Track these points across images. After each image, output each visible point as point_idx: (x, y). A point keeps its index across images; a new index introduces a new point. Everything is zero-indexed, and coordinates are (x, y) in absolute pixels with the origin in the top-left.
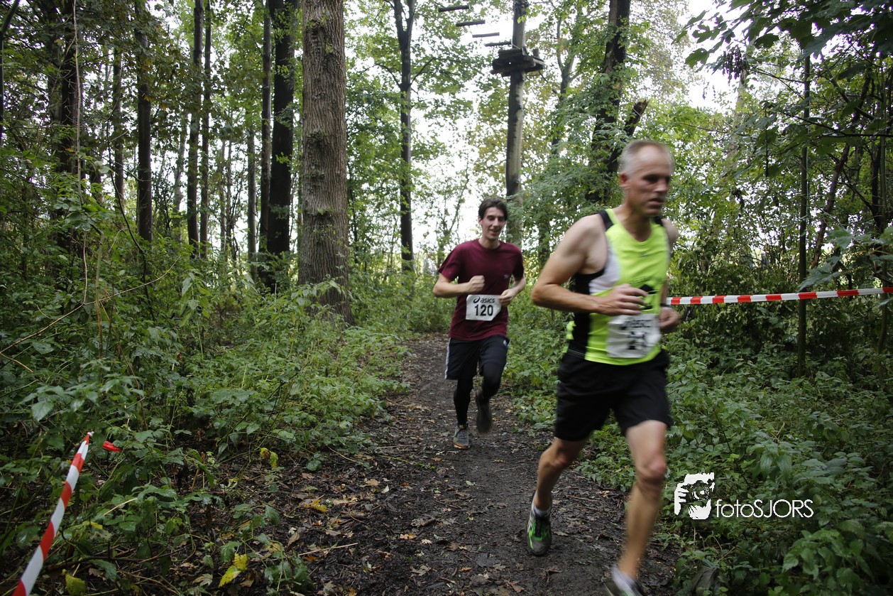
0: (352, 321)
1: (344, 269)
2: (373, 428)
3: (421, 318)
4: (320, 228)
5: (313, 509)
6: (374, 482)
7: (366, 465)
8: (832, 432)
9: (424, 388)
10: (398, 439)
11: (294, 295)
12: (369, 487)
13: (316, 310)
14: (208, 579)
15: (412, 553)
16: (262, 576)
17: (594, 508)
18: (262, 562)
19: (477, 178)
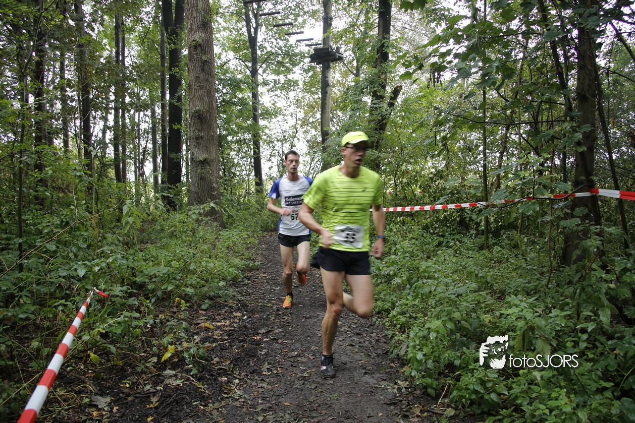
0: (224, 226)
1: (217, 194)
2: (237, 287)
3: (268, 223)
4: (202, 169)
5: (206, 327)
6: (239, 314)
7: (234, 305)
8: (482, 277)
9: (269, 264)
10: (252, 292)
11: (190, 213)
12: (236, 317)
13: (202, 220)
14: (155, 359)
15: (259, 345)
16: (183, 357)
17: (356, 321)
18: (182, 351)
19: (303, 130)
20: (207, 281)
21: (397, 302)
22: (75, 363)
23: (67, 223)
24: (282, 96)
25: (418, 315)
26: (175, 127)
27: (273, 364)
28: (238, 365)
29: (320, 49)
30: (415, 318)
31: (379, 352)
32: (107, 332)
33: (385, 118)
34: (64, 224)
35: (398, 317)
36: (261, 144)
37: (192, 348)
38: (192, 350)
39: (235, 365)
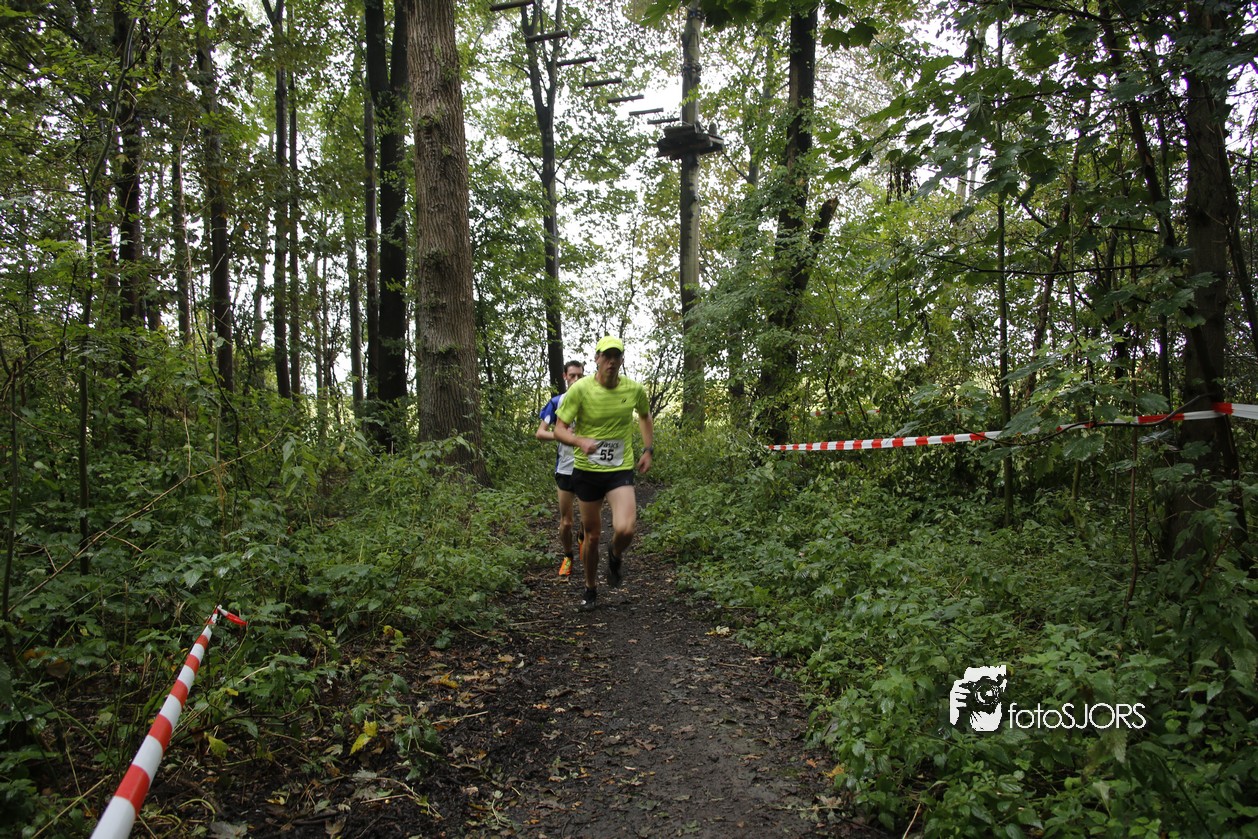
0: (487, 481)
1: (474, 418)
2: (508, 604)
4: (443, 369)
5: (442, 685)
6: (509, 658)
7: (500, 640)
8: (998, 584)
10: (538, 615)
11: (415, 456)
12: (503, 664)
13: (442, 471)
14: (338, 749)
15: (545, 720)
16: (393, 744)
17: (742, 673)
18: (392, 732)
19: (646, 290)
20: (448, 591)
21: (824, 634)
22: (183, 756)
23: (175, 479)
24: (604, 222)
25: (866, 661)
26: (391, 287)
27: (571, 761)
28: (501, 761)
29: (678, 129)
30: (861, 667)
31: (786, 736)
32: (242, 695)
33: (805, 264)
34: (168, 480)
35: (826, 665)
36: (563, 318)
37: (409, 726)
38: (410, 732)
39: (494, 762)
